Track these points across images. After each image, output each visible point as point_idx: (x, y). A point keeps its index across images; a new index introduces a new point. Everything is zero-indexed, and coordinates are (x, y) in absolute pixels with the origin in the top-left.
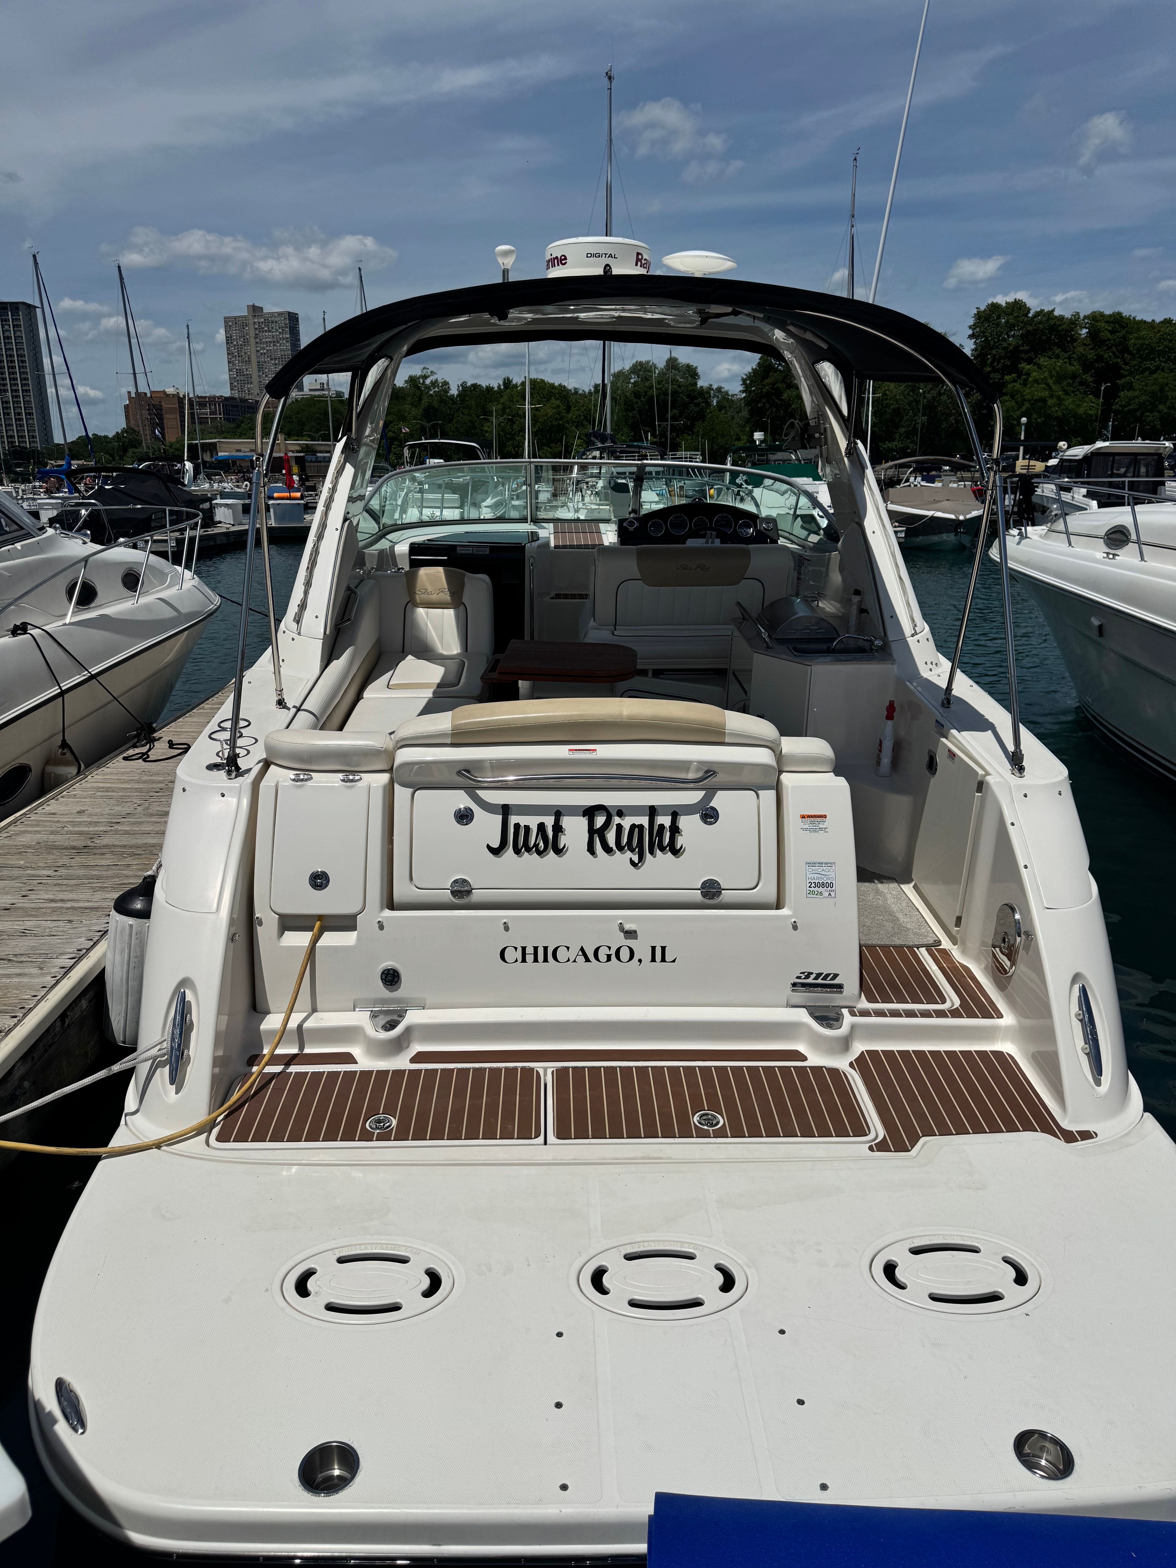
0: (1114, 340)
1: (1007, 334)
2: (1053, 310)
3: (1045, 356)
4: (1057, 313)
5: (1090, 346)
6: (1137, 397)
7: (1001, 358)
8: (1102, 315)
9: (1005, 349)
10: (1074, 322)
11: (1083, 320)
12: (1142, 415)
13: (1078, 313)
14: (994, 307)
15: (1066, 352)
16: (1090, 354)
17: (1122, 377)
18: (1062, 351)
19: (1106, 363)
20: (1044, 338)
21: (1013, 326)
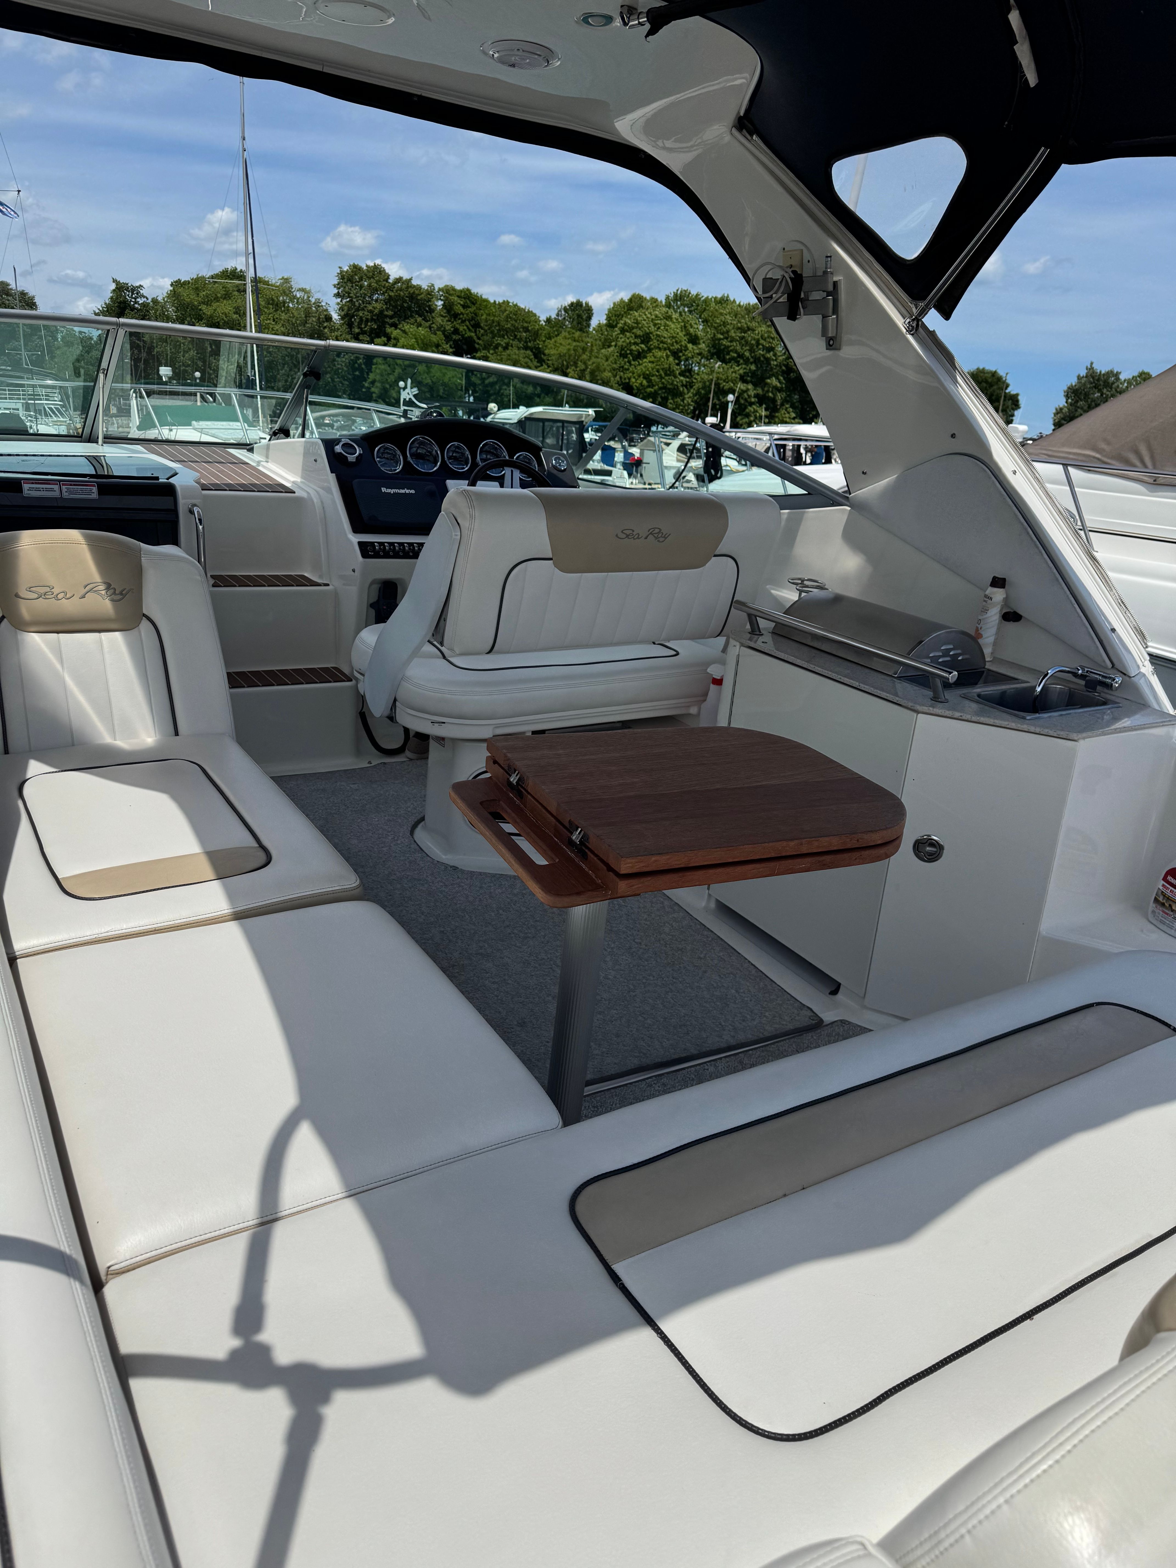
0: (467, 314)
1: (370, 297)
2: (411, 279)
3: (408, 323)
4: (414, 282)
5: (447, 319)
7: (367, 321)
8: (454, 289)
9: (371, 312)
10: (430, 293)
11: (438, 292)
13: (433, 285)
14: (356, 269)
15: (427, 321)
16: (448, 325)
17: (477, 350)
18: (423, 319)
19: (463, 336)
20: (405, 305)
21: (376, 290)
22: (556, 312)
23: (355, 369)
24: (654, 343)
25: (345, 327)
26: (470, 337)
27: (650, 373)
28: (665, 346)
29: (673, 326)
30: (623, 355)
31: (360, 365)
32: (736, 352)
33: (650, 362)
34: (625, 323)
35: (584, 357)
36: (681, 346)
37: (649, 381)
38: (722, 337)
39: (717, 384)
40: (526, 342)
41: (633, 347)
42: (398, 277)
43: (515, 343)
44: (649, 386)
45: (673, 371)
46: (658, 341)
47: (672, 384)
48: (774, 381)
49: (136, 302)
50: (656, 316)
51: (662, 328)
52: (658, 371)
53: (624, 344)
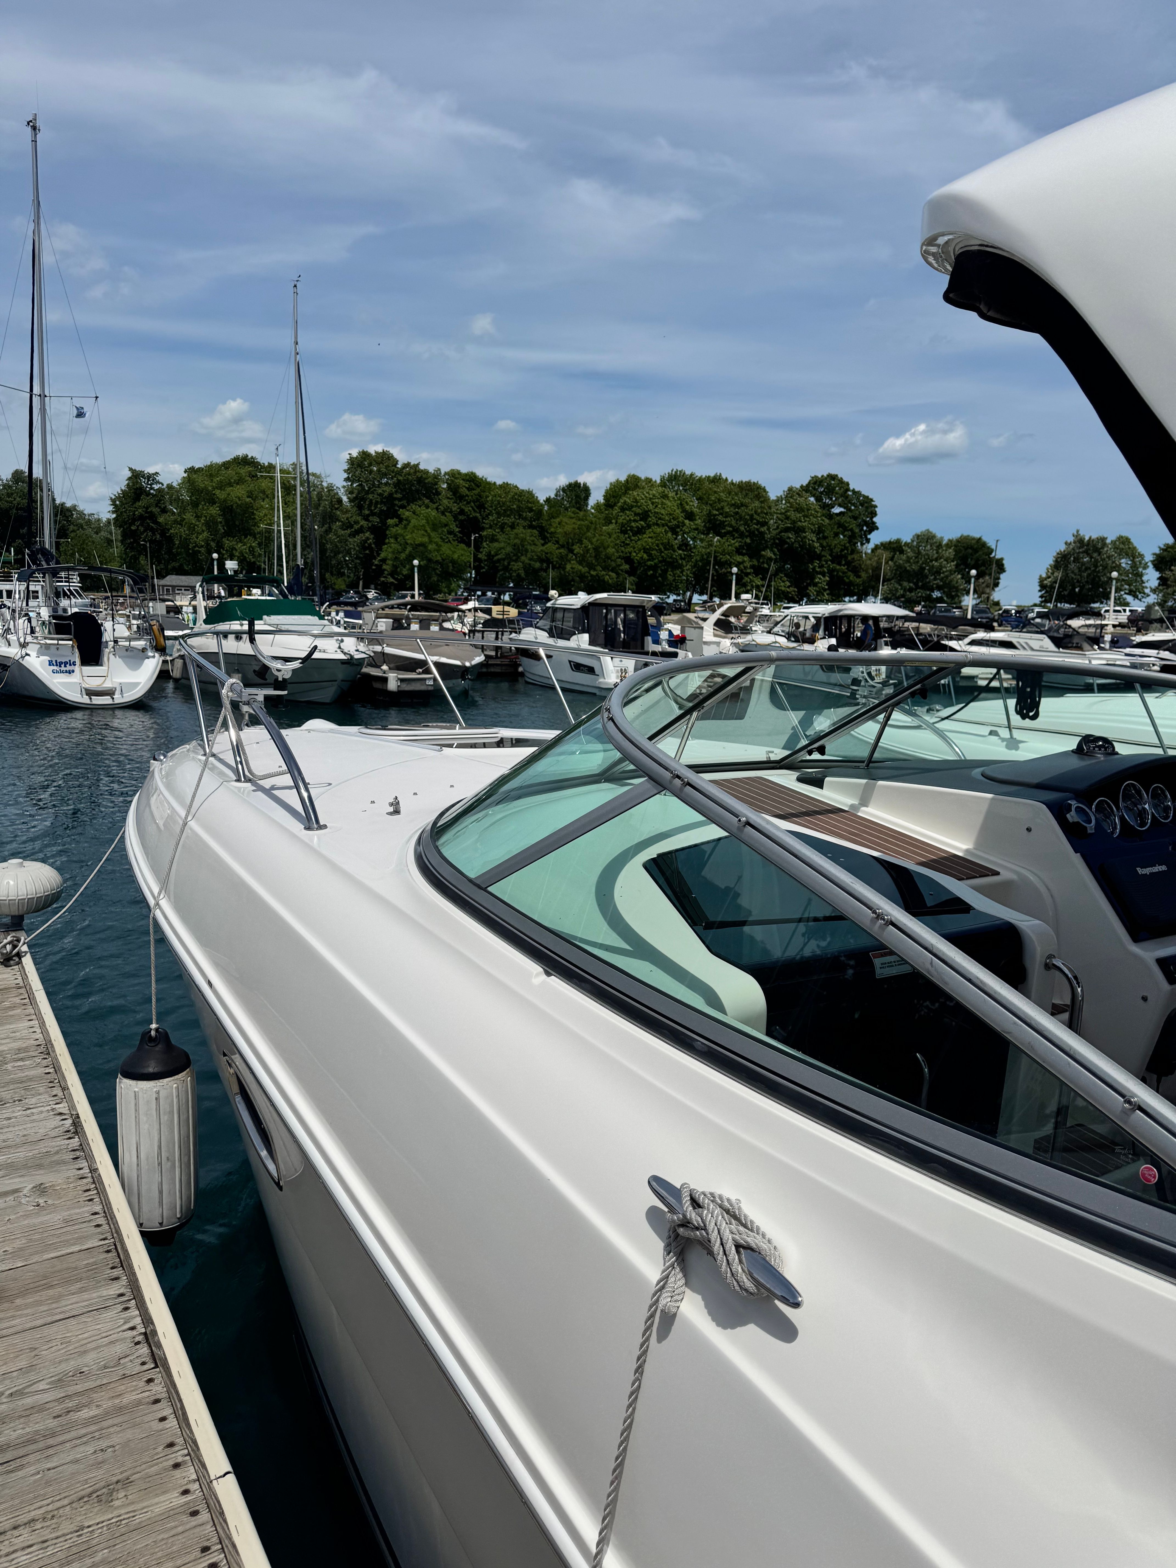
0: (472, 496)
1: (379, 481)
2: (418, 464)
3: (416, 505)
4: (422, 467)
5: (453, 500)
6: (503, 548)
7: (377, 503)
8: (459, 473)
9: (380, 495)
10: (437, 476)
11: (444, 476)
12: (509, 564)
13: (439, 470)
14: (365, 455)
15: (435, 503)
16: (454, 506)
17: (483, 529)
18: (431, 501)
19: (468, 516)
20: (413, 488)
21: (385, 475)
22: (555, 492)
23: (365, 548)
24: (652, 519)
25: (355, 509)
26: (476, 518)
27: (650, 548)
28: (663, 522)
29: (669, 504)
30: (624, 532)
31: (370, 544)
32: (731, 526)
33: (649, 537)
34: (625, 502)
35: (589, 534)
36: (678, 522)
37: (650, 555)
38: (717, 513)
39: (715, 557)
40: (531, 522)
41: (633, 524)
42: (406, 462)
43: (521, 521)
44: (649, 560)
45: (672, 545)
46: (656, 517)
47: (671, 557)
48: (768, 553)
49: (152, 488)
50: (654, 496)
51: (659, 506)
52: (657, 545)
53: (624, 521)
